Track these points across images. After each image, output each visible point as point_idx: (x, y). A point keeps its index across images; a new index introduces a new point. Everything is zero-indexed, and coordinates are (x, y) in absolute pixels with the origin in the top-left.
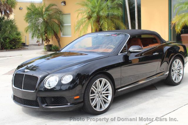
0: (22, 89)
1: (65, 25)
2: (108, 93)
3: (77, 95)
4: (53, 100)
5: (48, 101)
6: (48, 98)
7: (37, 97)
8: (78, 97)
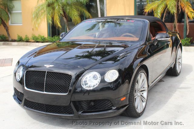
0: (43, 91)
1: (13, 12)
2: (144, 90)
3: (124, 96)
4: (92, 104)
5: (85, 106)
6: (85, 102)
7: (71, 101)
8: (125, 98)
